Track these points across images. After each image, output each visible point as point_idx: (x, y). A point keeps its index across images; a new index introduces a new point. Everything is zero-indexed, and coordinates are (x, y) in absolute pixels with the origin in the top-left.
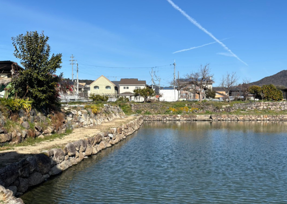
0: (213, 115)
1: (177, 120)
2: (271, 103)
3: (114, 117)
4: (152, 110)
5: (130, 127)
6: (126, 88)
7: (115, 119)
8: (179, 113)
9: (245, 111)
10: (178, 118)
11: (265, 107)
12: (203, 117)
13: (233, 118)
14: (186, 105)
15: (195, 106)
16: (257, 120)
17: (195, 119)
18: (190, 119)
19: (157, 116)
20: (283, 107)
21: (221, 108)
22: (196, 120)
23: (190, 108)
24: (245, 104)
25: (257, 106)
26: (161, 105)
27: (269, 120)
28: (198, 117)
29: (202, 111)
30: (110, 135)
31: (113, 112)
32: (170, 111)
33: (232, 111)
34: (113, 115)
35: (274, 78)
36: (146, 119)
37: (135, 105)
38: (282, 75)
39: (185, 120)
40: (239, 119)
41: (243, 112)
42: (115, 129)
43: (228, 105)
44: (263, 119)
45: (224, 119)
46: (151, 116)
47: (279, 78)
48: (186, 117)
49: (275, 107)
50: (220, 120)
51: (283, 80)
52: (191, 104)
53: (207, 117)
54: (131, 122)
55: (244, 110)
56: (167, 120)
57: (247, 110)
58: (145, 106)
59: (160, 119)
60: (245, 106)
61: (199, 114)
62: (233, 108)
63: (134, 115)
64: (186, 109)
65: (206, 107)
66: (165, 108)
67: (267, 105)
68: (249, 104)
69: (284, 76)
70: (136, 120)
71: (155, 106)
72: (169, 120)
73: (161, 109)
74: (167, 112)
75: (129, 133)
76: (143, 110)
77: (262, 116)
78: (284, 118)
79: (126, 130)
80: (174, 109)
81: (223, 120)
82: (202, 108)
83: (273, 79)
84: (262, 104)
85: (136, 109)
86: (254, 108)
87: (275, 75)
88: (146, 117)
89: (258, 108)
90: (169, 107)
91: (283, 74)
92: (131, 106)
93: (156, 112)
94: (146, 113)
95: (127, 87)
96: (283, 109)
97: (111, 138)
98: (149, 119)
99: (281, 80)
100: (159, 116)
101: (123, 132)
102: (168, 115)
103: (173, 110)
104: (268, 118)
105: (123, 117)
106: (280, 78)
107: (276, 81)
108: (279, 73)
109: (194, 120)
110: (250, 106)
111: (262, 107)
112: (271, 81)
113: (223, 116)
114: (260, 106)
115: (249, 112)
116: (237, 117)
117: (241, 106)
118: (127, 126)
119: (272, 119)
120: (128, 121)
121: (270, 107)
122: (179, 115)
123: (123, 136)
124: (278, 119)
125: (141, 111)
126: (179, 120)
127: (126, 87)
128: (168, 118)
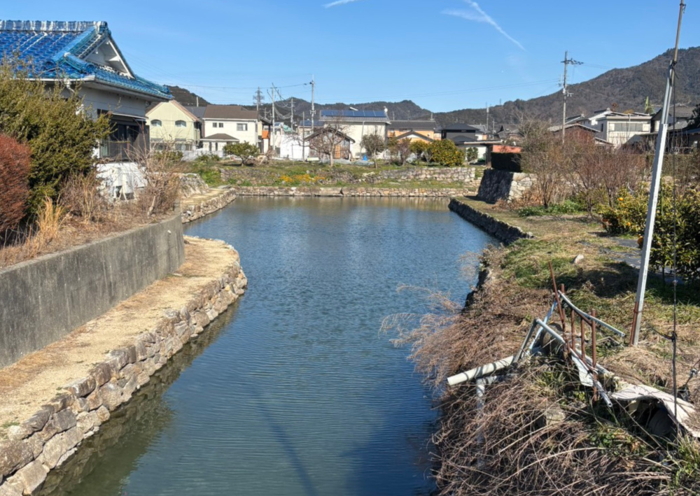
0: (345, 188)
1: (291, 196)
2: (437, 169)
3: (193, 192)
4: (254, 178)
5: (211, 205)
6: (218, 125)
7: (194, 195)
8: (296, 184)
9: (397, 181)
10: (291, 193)
11: (429, 176)
12: (331, 191)
13: (373, 193)
14: (308, 172)
15: (321, 174)
16: (410, 196)
17: (317, 194)
18: (310, 194)
19: (260, 189)
20: (456, 176)
21: (361, 177)
22: (319, 196)
23: (312, 177)
24: (399, 172)
25: (416, 175)
26: (268, 171)
27: (426, 196)
28: (323, 191)
29: (330, 181)
30: (189, 212)
31: (191, 185)
32: (281, 180)
33: (376, 182)
34: (191, 189)
35: (590, 88)
36: (243, 193)
37: (226, 171)
38: (610, 80)
39: (303, 196)
40: (383, 194)
41: (394, 183)
42: (193, 207)
43: (372, 173)
44: (418, 194)
45: (361, 194)
46: (250, 188)
47: (601, 89)
48: (304, 191)
49: (443, 176)
50: (354, 196)
51: (610, 94)
52: (315, 171)
53: (336, 192)
54: (213, 199)
55: (395, 180)
56: (274, 195)
57: (400, 180)
58: (243, 173)
59: (265, 194)
60: (396, 175)
61: (326, 186)
62: (379, 177)
63: (225, 186)
64: (307, 178)
65: (338, 175)
66: (274, 176)
67: (432, 172)
68: (405, 171)
69: (613, 83)
70: (221, 196)
71: (258, 172)
72: (279, 195)
73: (268, 178)
74: (277, 182)
75: (209, 212)
76: (239, 179)
77: (417, 190)
78: (449, 193)
79: (205, 208)
80: (287, 178)
81: (359, 196)
82: (332, 177)
83: (588, 90)
84: (424, 172)
85: (228, 176)
86: (412, 177)
87: (593, 81)
88: (242, 189)
89: (417, 177)
90: (280, 174)
91: (612, 79)
92: (220, 172)
93: (260, 182)
94: (244, 184)
95: (220, 124)
96: (455, 179)
97: (189, 215)
98: (247, 193)
99: (606, 92)
100: (263, 189)
101: (201, 210)
102: (277, 187)
103: (285, 180)
104: (425, 194)
105: (204, 192)
106: (603, 87)
107: (594, 95)
108: (602, 75)
109: (316, 196)
110: (405, 173)
111: (423, 176)
112: (582, 96)
113: (359, 189)
114: (421, 174)
115: (403, 185)
116: (381, 191)
117: (392, 174)
118: (207, 204)
119: (431, 195)
120: (210, 197)
121: (436, 176)
122: (293, 188)
123: (201, 214)
124: (440, 195)
125: (236, 181)
126: (293, 196)
127: (218, 123)
128: (276, 193)
